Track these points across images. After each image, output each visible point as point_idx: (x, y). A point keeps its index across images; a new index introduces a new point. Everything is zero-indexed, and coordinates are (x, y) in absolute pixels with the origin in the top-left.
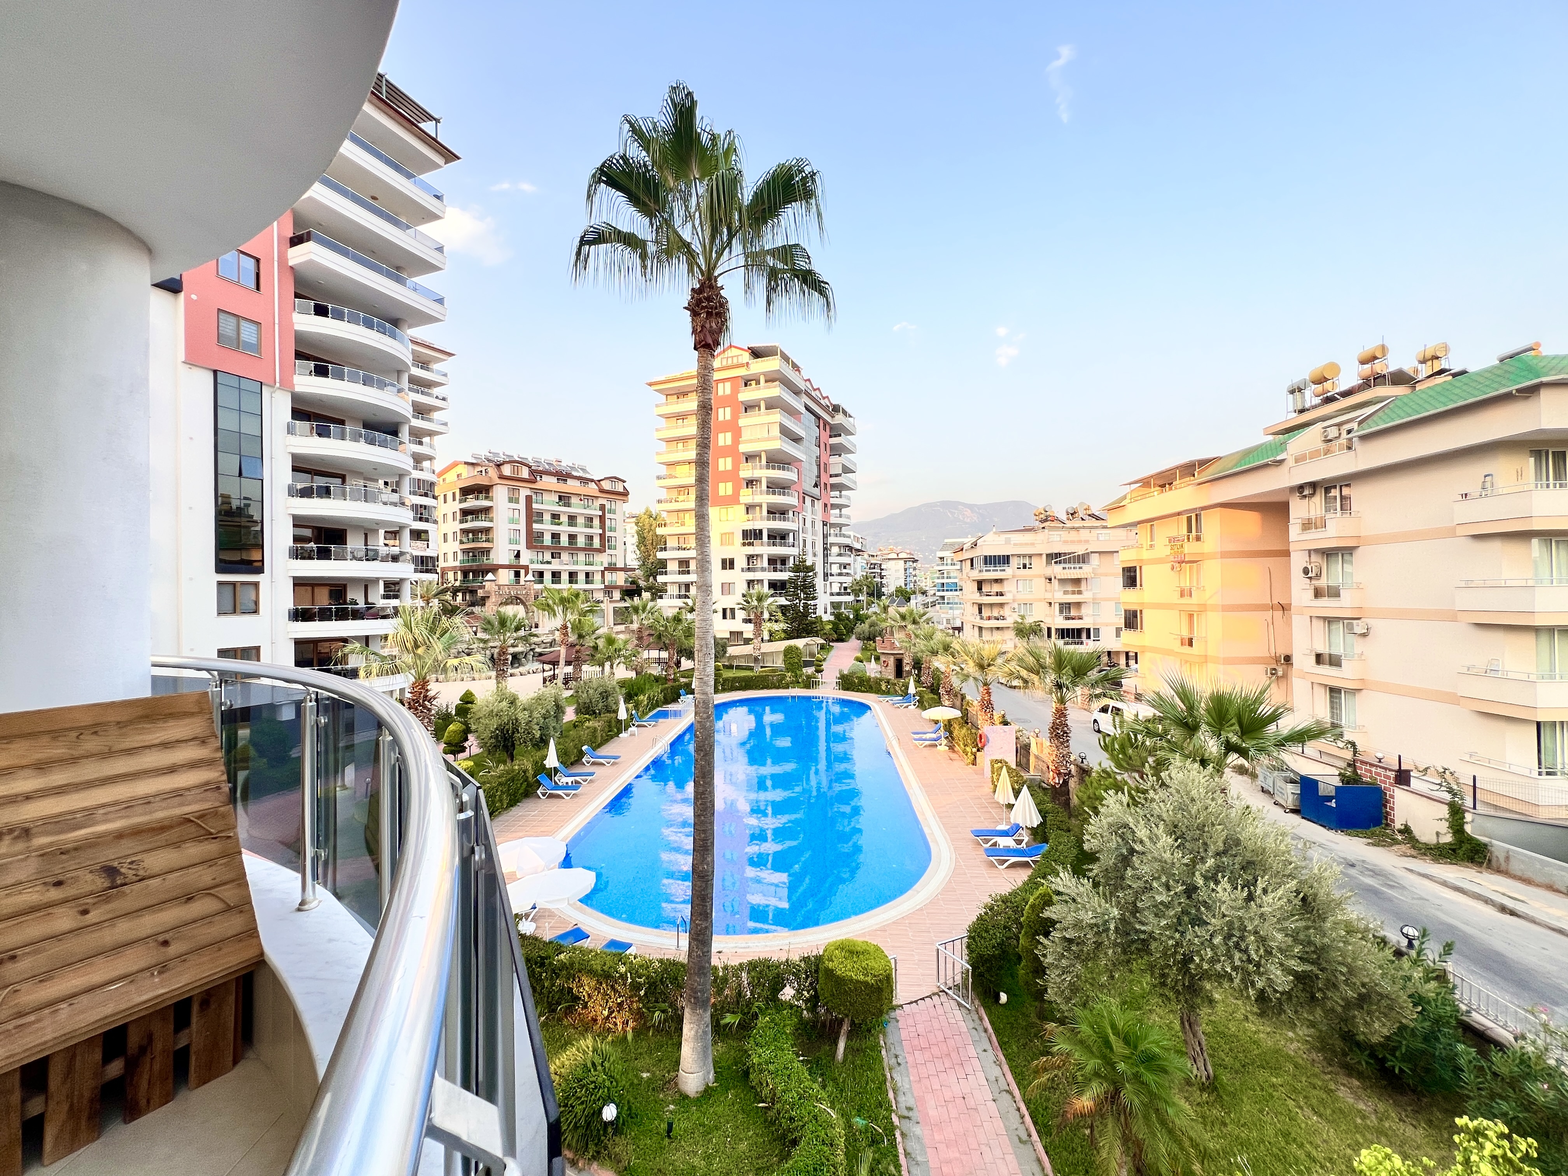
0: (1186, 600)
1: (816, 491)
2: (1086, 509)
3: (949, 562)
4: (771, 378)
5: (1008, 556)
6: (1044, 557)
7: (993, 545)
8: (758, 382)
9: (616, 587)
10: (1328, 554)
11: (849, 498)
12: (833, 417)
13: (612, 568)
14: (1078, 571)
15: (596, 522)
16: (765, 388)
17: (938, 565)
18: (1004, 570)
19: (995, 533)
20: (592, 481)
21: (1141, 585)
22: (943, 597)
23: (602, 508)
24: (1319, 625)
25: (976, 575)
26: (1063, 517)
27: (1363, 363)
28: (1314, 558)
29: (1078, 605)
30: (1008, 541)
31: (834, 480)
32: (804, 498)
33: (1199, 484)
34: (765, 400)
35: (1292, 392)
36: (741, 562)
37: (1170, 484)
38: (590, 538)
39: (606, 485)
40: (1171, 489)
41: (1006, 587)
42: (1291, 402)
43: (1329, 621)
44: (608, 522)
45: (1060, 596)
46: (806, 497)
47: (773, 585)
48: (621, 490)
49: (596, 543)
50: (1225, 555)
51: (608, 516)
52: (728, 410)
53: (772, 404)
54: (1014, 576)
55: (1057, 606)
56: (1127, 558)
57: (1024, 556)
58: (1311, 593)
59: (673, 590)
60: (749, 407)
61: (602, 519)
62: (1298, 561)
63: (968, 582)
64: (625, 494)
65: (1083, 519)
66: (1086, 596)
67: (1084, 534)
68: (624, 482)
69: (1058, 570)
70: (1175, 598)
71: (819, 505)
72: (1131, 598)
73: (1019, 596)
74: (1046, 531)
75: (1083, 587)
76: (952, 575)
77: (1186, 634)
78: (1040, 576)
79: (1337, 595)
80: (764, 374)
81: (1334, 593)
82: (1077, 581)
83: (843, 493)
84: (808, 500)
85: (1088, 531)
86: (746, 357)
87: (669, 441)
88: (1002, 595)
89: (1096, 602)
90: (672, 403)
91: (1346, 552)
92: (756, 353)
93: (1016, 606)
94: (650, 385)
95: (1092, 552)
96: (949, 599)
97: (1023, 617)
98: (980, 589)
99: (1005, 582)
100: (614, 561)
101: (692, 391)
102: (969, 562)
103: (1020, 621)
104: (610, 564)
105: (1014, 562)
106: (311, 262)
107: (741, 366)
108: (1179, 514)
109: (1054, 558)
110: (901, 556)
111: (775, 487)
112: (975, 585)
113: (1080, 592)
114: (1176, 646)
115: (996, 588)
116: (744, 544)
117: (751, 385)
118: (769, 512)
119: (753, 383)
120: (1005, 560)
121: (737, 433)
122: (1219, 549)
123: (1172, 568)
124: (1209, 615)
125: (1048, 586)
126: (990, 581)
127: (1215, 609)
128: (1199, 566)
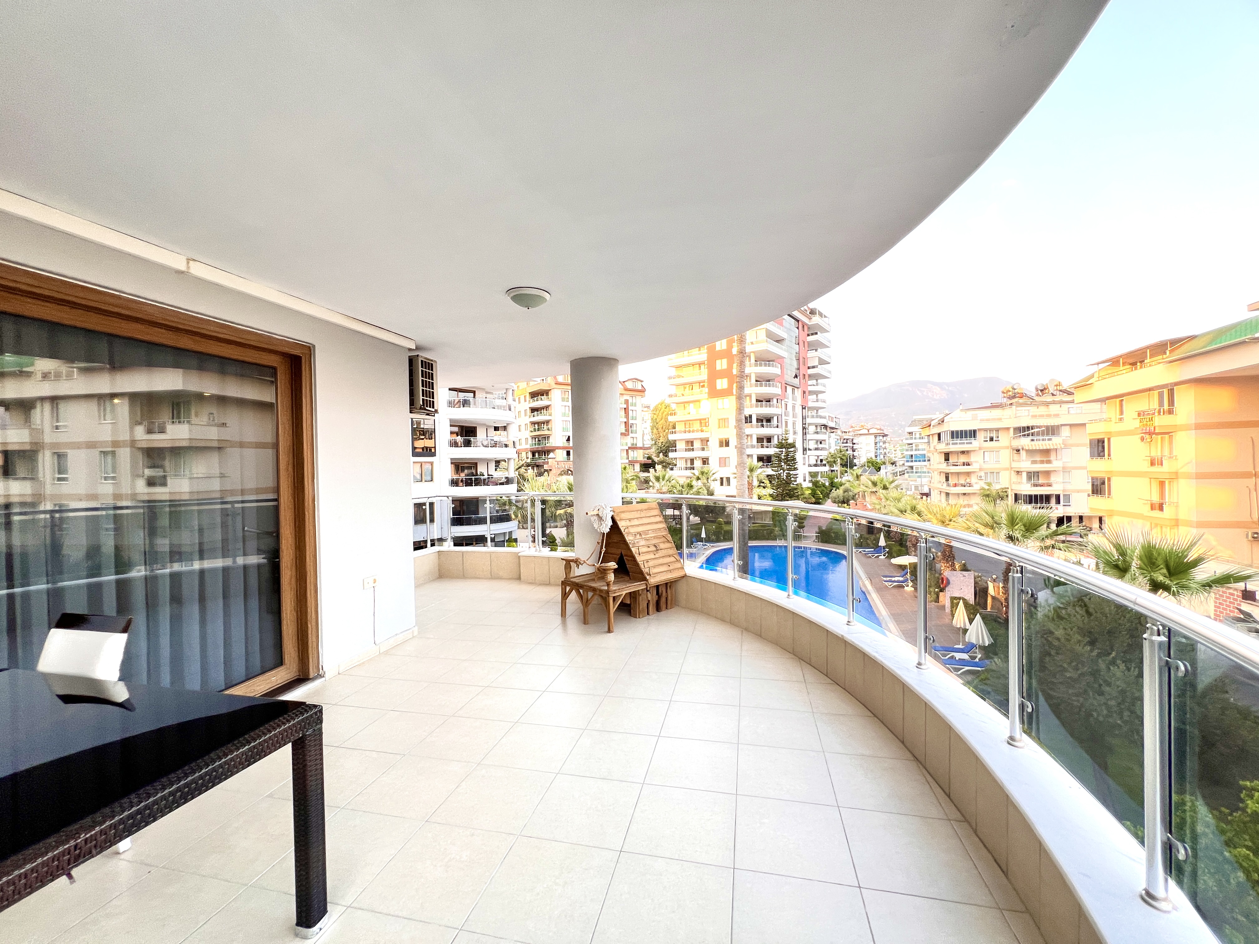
0: (1156, 469)
1: (796, 382)
2: (1057, 386)
3: (918, 436)
5: (975, 431)
6: (1012, 430)
7: (960, 421)
9: (636, 462)
11: (824, 385)
12: (810, 319)
13: (634, 448)
14: (1047, 442)
15: (622, 413)
17: (906, 439)
18: (971, 443)
19: (962, 410)
21: (1109, 455)
22: (912, 467)
23: (627, 402)
25: (943, 447)
26: (1033, 393)
29: (1047, 473)
30: (974, 418)
31: (811, 371)
32: (786, 387)
33: (1171, 362)
37: (1141, 362)
39: (629, 385)
40: (1141, 367)
41: (973, 458)
44: (630, 412)
45: (1026, 464)
46: (788, 387)
47: (760, 459)
48: (640, 388)
49: (623, 428)
50: (1199, 427)
51: (630, 408)
54: (980, 448)
55: (1024, 475)
56: (1096, 430)
57: (991, 430)
59: (681, 464)
61: (626, 410)
63: (936, 454)
64: (643, 391)
65: (1053, 395)
66: (1056, 464)
67: (1054, 409)
68: (642, 381)
69: (1025, 442)
70: (1145, 466)
71: (798, 393)
72: (1100, 467)
73: (985, 466)
74: (1014, 407)
75: (1053, 457)
76: (920, 447)
77: (1156, 499)
78: (1007, 448)
82: (1047, 452)
83: (819, 381)
84: (789, 389)
85: (1058, 405)
88: (968, 465)
89: (1066, 470)
93: (982, 474)
95: (1062, 425)
96: (917, 468)
97: (989, 484)
98: (947, 460)
99: (972, 454)
100: (635, 442)
102: (936, 437)
103: (987, 487)
104: (633, 444)
105: (981, 435)
108: (1150, 389)
109: (1021, 432)
110: (871, 431)
111: (762, 380)
112: (943, 457)
113: (1049, 462)
114: (1146, 510)
115: (963, 459)
118: (758, 401)
120: (973, 434)
122: (1193, 421)
123: (1142, 439)
124: (1182, 482)
125: (1016, 457)
126: (957, 453)
127: (1188, 476)
128: (1171, 437)
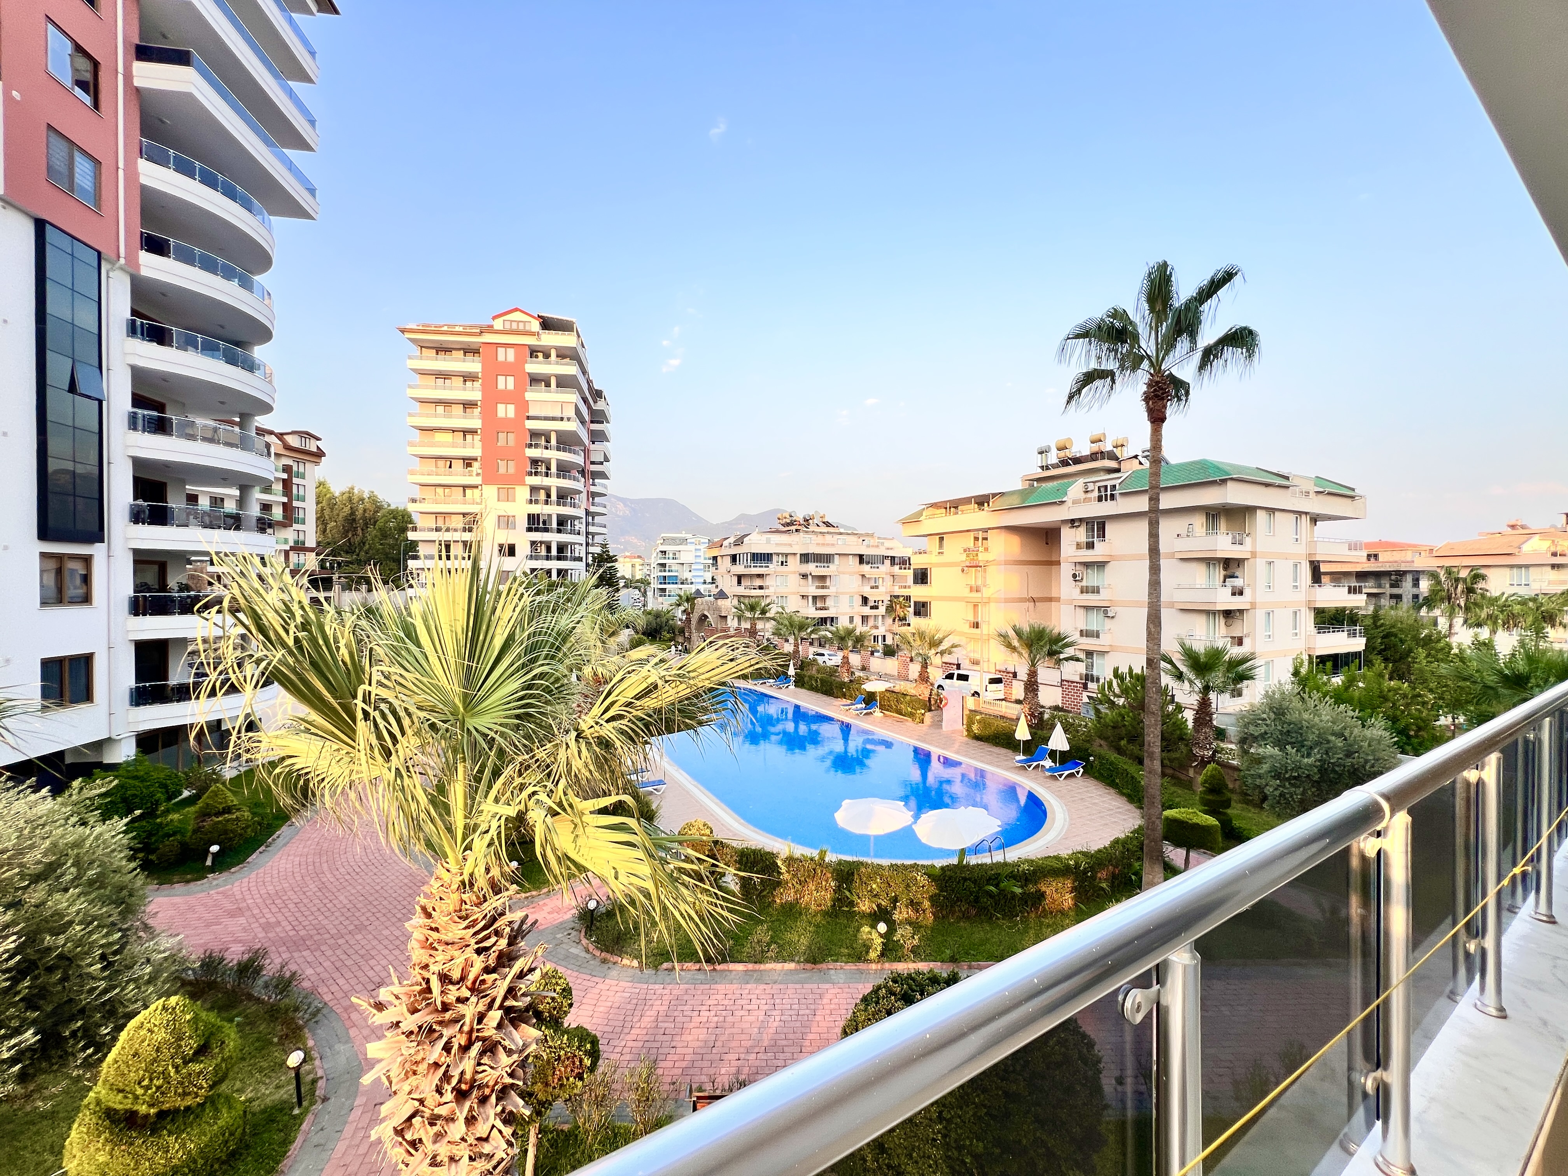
0: (974, 595)
2: (818, 517)
3: (671, 556)
4: (565, 354)
5: (769, 554)
6: (799, 556)
7: (757, 543)
8: (547, 356)
9: (304, 572)
10: (1087, 565)
11: (605, 487)
12: (595, 402)
13: (299, 547)
14: (825, 569)
15: (278, 487)
16: (557, 363)
17: (657, 558)
18: (767, 567)
19: (758, 533)
20: (271, 433)
21: (932, 583)
22: (664, 590)
23: (287, 469)
24: (1081, 612)
25: (739, 569)
26: (803, 522)
27: (1092, 442)
28: (1078, 567)
29: (823, 598)
30: (768, 541)
31: (594, 468)
33: (995, 511)
34: (557, 376)
35: (1041, 453)
36: (523, 549)
37: (957, 510)
38: (266, 507)
39: (293, 441)
40: (957, 513)
41: (768, 582)
42: (1039, 460)
43: (1087, 608)
44: (295, 488)
45: (812, 589)
48: (315, 450)
49: (277, 513)
50: (1007, 563)
51: (295, 480)
52: (511, 380)
53: (564, 382)
54: (773, 572)
55: (810, 599)
56: (918, 562)
57: (783, 555)
58: (1078, 590)
60: (535, 380)
61: (287, 485)
62: (1066, 570)
63: (727, 577)
64: (319, 454)
65: (818, 525)
66: (830, 590)
67: (824, 538)
68: (318, 439)
69: (811, 568)
70: (966, 593)
72: (918, 593)
73: (777, 590)
75: (828, 584)
77: (971, 618)
78: (794, 573)
79: (1098, 592)
80: (557, 348)
81: (1096, 590)
82: (823, 578)
86: (535, 326)
87: (423, 401)
88: (761, 588)
90: (428, 358)
91: (1101, 565)
92: (547, 324)
93: (775, 598)
94: (403, 331)
95: (835, 554)
97: (783, 608)
98: (739, 582)
99: (768, 577)
100: (301, 538)
101: (459, 349)
104: (297, 542)
105: (775, 558)
106: (190, 95)
107: (532, 334)
108: (968, 531)
109: (806, 558)
111: (564, 470)
112: (735, 579)
113: (826, 587)
114: (966, 629)
115: (758, 582)
116: (529, 530)
117: (537, 357)
118: (559, 497)
119: (540, 355)
120: (766, 558)
121: (522, 406)
122: (1003, 558)
123: (963, 571)
124: (992, 605)
125: (803, 582)
126: (751, 576)
127: (998, 601)
128: (985, 571)
